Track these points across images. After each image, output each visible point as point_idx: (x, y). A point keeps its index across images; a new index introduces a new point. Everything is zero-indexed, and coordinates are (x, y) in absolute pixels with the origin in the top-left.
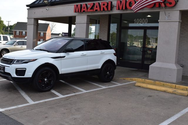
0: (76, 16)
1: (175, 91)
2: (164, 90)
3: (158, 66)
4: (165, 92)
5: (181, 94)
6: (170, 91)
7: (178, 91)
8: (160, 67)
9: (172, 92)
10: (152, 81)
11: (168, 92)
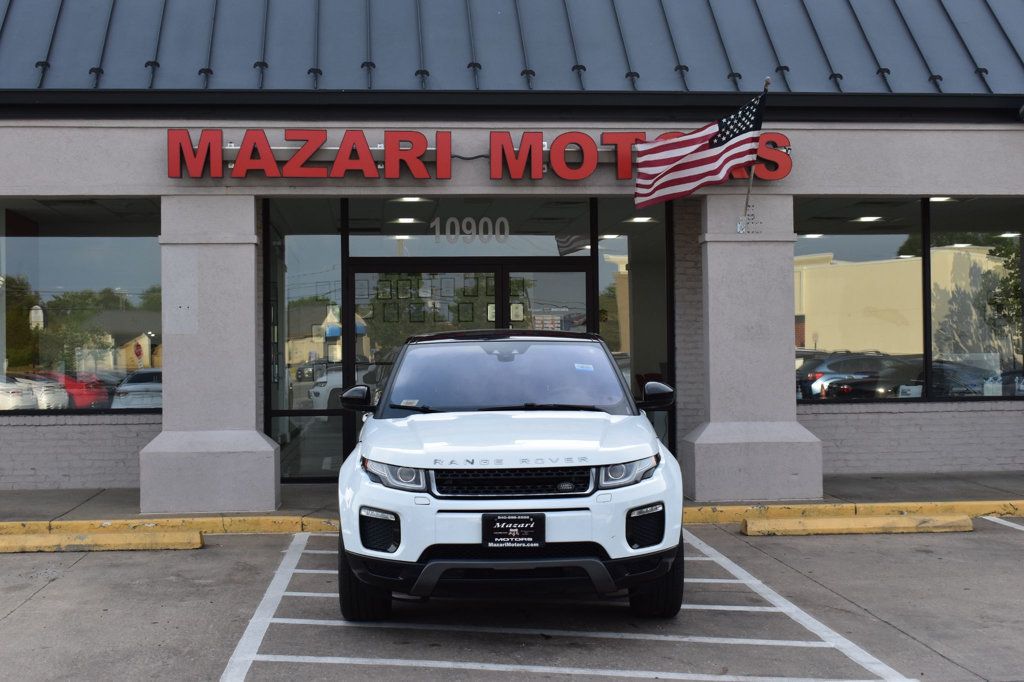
0: (163, 200)
1: (924, 522)
2: (883, 528)
3: (736, 441)
4: (887, 532)
5: (950, 527)
6: (906, 525)
7: (937, 518)
8: (748, 445)
9: (917, 527)
10: (750, 508)
11: (900, 531)
